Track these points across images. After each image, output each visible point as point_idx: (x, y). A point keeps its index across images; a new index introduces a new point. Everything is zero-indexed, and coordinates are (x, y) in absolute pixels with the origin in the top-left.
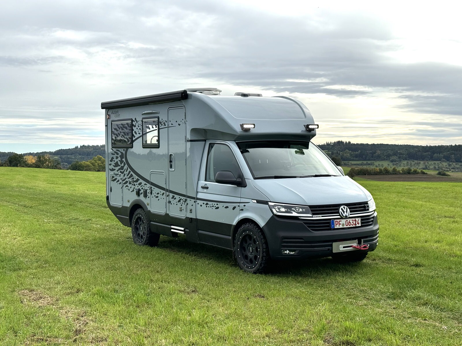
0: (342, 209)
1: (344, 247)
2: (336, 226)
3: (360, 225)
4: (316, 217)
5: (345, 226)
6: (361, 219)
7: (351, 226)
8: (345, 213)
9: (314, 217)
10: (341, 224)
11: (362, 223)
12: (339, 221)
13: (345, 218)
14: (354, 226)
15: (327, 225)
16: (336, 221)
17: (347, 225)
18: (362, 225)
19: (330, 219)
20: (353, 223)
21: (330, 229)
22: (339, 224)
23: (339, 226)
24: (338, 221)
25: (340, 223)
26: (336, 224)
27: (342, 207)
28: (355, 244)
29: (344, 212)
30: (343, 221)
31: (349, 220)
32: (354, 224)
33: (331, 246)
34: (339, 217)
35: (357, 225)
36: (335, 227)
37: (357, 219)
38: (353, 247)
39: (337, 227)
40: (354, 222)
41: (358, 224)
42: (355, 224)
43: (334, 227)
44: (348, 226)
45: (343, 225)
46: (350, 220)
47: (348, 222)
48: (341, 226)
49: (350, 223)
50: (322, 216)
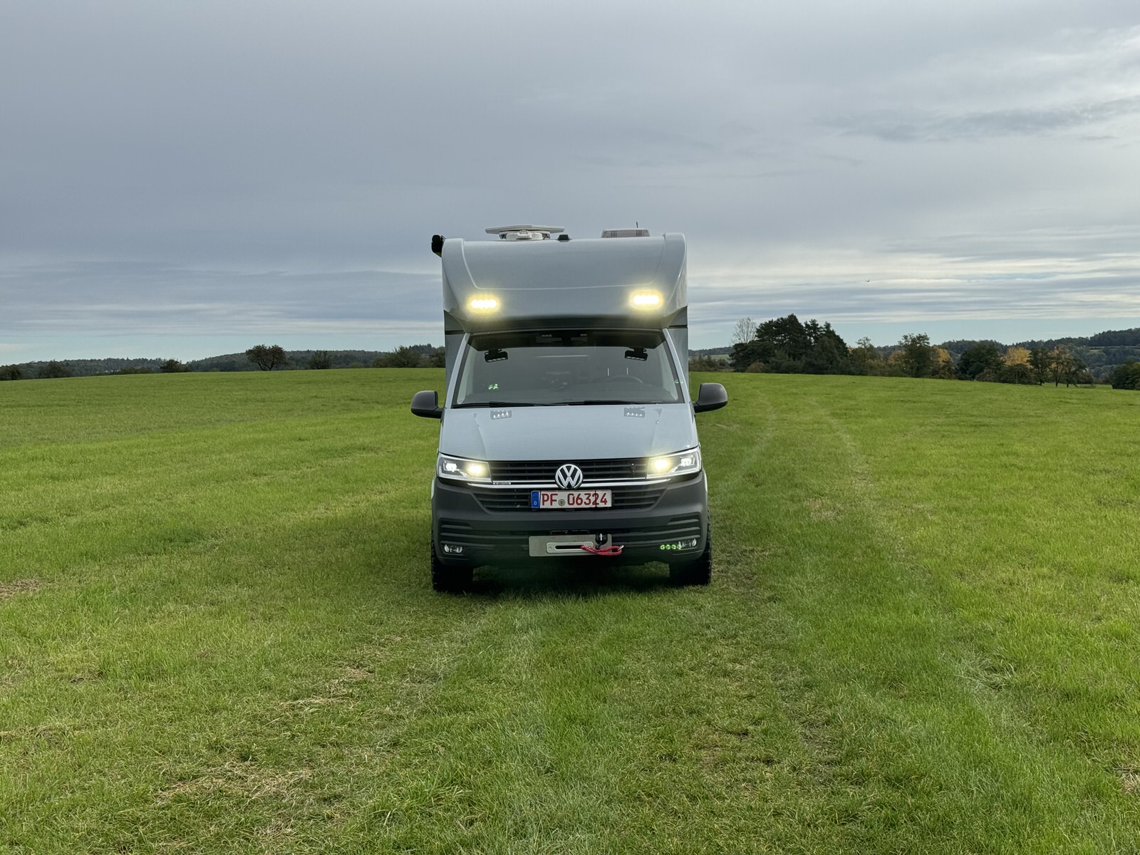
0: (562, 471)
1: (558, 547)
2: (543, 504)
3: (609, 505)
4: (500, 484)
5: (566, 506)
6: (613, 494)
7: (583, 506)
8: (569, 479)
9: (496, 484)
10: (556, 501)
11: (614, 501)
12: (552, 495)
13: (565, 490)
14: (591, 506)
15: (524, 500)
16: (543, 495)
17: (571, 502)
18: (616, 505)
19: (531, 490)
20: (590, 500)
21: (530, 510)
22: (552, 501)
23: (551, 504)
24: (549, 493)
25: (554, 498)
26: (544, 501)
27: (564, 467)
28: (588, 543)
29: (565, 477)
30: (563, 495)
31: (576, 494)
32: (592, 502)
33: (527, 542)
34: (555, 486)
35: (602, 505)
36: (541, 507)
37: (600, 493)
38: (584, 549)
39: (547, 505)
40: (593, 499)
41: (605, 502)
42: (595, 503)
43: (538, 505)
44: (575, 506)
45: (562, 502)
46: (579, 494)
47: (574, 498)
48: (556, 505)
49: (581, 499)
50: (512, 484)
